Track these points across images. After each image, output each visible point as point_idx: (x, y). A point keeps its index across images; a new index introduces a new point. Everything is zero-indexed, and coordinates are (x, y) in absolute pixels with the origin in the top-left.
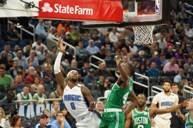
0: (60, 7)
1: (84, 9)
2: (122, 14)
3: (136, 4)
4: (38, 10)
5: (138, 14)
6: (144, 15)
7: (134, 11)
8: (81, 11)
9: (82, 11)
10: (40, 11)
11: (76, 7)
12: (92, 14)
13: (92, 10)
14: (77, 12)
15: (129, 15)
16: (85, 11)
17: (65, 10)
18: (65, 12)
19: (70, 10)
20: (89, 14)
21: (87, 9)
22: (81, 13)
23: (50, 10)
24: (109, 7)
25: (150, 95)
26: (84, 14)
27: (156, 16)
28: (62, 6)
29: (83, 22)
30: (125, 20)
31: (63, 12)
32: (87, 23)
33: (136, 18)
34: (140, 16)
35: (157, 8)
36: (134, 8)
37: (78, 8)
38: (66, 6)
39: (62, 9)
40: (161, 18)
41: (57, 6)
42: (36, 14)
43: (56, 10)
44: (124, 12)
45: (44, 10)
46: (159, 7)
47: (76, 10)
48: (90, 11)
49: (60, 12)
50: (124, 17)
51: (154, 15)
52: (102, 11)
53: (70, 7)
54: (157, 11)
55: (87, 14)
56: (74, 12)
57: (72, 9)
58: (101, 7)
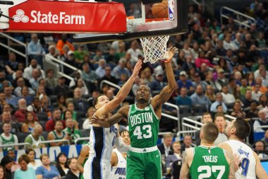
1: (73, 17)
3: (143, 7)
5: (147, 21)
6: (154, 22)
7: (141, 17)
8: (69, 19)
11: (61, 13)
13: (83, 17)
14: (63, 20)
15: (136, 22)
20: (80, 23)
21: (77, 17)
22: (69, 23)
24: (107, 12)
25: (181, 130)
26: (72, 23)
27: (170, 23)
28: (42, 13)
29: (74, 34)
30: (130, 30)
31: (43, 22)
32: (80, 35)
33: (144, 26)
34: (149, 23)
35: (171, 12)
39: (42, 18)
40: (175, 25)
41: (35, 14)
43: (33, 19)
44: (127, 19)
47: (62, 18)
48: (81, 19)
49: (39, 22)
50: (128, 26)
51: (167, 21)
52: (97, 18)
53: (53, 14)
54: (171, 15)
55: (77, 23)
56: (59, 20)
57: (55, 17)
58: (96, 13)
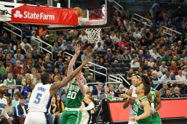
0: (29, 14)
1: (48, 15)
2: (77, 20)
3: (88, 12)
4: (10, 16)
5: (90, 20)
6: (93, 20)
7: (86, 17)
9: (46, 17)
10: (13, 17)
11: (41, 14)
12: (54, 19)
13: (54, 16)
14: (42, 17)
15: (83, 20)
16: (48, 17)
17: (32, 16)
18: (32, 18)
19: (37, 16)
20: (52, 19)
21: (50, 16)
22: (45, 19)
23: (21, 16)
26: (47, 19)
27: (103, 21)
28: (30, 13)
30: (80, 24)
31: (31, 18)
32: (51, 26)
33: (88, 22)
34: (91, 21)
35: (103, 15)
36: (86, 14)
37: (42, 15)
38: (33, 13)
39: (30, 15)
40: (106, 23)
41: (26, 13)
42: (10, 19)
43: (25, 16)
44: (79, 18)
45: (16, 16)
47: (41, 16)
48: (52, 17)
49: (28, 18)
50: (79, 22)
51: (101, 20)
52: (61, 17)
53: (36, 13)
54: (103, 17)
55: (50, 19)
56: (40, 17)
57: (38, 15)
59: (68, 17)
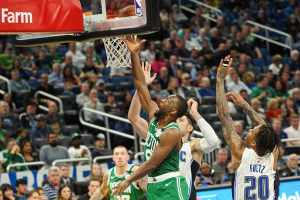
1: (18, 14)
5: (108, 18)
6: (117, 19)
7: (101, 13)
11: (3, 10)
12: (31, 21)
13: (30, 14)
15: (93, 20)
20: (27, 22)
21: (23, 14)
24: (59, 7)
25: (139, 151)
26: (17, 22)
27: (138, 19)
29: (17, 35)
30: (87, 28)
32: (24, 37)
33: (105, 24)
34: (111, 20)
35: (138, 6)
36: (100, 7)
37: (6, 13)
40: (145, 22)
44: (84, 16)
46: (140, 5)
47: (4, 16)
50: (85, 24)
51: (133, 17)
52: (47, 15)
54: (138, 10)
55: (22, 21)
58: (46, 8)
59: (61, 14)
